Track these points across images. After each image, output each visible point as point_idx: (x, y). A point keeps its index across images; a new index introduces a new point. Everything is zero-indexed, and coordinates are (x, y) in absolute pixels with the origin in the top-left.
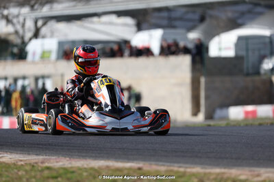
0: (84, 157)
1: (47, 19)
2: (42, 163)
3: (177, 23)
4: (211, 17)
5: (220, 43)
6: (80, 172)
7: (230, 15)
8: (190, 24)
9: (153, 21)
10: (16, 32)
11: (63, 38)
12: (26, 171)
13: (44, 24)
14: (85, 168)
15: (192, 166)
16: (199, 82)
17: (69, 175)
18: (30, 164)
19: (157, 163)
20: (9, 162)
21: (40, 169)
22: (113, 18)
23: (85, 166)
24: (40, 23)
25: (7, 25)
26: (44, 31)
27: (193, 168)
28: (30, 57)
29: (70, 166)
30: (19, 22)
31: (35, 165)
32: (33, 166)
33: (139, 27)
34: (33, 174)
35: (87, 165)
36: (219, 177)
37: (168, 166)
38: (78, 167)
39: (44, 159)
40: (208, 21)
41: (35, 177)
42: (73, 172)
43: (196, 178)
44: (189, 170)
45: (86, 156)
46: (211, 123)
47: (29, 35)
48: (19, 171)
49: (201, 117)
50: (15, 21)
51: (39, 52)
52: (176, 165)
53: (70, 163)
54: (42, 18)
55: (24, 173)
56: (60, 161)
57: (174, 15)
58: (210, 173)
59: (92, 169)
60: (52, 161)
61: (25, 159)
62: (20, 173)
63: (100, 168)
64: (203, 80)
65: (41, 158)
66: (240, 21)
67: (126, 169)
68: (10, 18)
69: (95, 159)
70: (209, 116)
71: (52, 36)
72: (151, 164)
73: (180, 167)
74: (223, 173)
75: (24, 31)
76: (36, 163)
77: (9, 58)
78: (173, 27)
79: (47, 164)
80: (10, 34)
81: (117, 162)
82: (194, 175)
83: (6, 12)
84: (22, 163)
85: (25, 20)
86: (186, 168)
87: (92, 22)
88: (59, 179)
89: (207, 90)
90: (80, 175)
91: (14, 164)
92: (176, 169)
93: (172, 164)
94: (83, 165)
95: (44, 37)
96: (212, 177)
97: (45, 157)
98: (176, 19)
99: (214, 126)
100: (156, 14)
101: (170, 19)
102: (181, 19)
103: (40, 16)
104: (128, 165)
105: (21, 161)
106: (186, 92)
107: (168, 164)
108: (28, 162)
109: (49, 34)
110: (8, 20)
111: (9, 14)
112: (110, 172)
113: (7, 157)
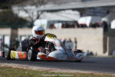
0: (67, 69)
1: (43, 11)
2: (50, 71)
3: (97, 14)
4: (112, 12)
8: (103, 15)
9: (87, 13)
10: (30, 17)
19: (98, 72)
20: (36, 70)
21: (50, 73)
22: (71, 11)
23: (68, 72)
24: (40, 13)
26: (41, 16)
30: (31, 12)
32: (46, 72)
33: (81, 15)
40: (110, 13)
47: (35, 18)
50: (29, 12)
53: (62, 71)
56: (57, 70)
57: (96, 10)
60: (54, 70)
63: (75, 73)
64: (108, 38)
65: (49, 68)
69: (72, 70)
71: (45, 18)
73: (108, 73)
75: (33, 17)
76: (47, 71)
78: (96, 16)
79: (52, 71)
81: (81, 71)
83: (25, 8)
84: (41, 70)
85: (33, 11)
87: (61, 13)
91: (38, 71)
93: (105, 72)
95: (41, 19)
98: (97, 12)
100: (89, 10)
101: (94, 12)
102: (99, 12)
104: (87, 72)
105: (41, 69)
106: (101, 43)
107: (103, 72)
108: (44, 70)
110: (26, 11)
111: (27, 9)
112: (80, 75)
113: (35, 68)
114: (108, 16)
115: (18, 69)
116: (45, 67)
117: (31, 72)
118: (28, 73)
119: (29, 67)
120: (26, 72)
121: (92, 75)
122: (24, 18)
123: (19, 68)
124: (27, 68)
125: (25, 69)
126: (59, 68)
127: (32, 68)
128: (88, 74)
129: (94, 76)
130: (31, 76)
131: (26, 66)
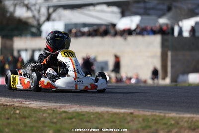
1: (56, 8)
2: (60, 108)
3: (151, 12)
4: (176, 7)
6: (88, 115)
7: (190, 6)
9: (134, 10)
10: (34, 17)
11: (68, 22)
12: (49, 113)
13: (54, 11)
14: (91, 112)
15: (169, 112)
16: (167, 55)
17: (81, 117)
18: (51, 109)
19: (144, 109)
20: (36, 107)
21: (59, 112)
22: (105, 8)
23: (91, 111)
24: (51, 10)
25: (27, 11)
26: (54, 16)
27: (170, 113)
29: (80, 110)
30: (36, 10)
32: (53, 110)
33: (123, 14)
34: (54, 115)
35: (93, 110)
36: (190, 120)
37: (151, 112)
38: (86, 111)
39: (61, 106)
40: (173, 11)
41: (55, 118)
42: (83, 115)
43: (173, 120)
45: (91, 104)
47: (43, 19)
48: (44, 113)
50: (33, 8)
52: (158, 111)
53: (80, 109)
54: (53, 7)
55: (47, 115)
56: (72, 107)
57: (148, 6)
58: (183, 117)
59: (96, 113)
60: (67, 107)
61: (47, 105)
62: (45, 115)
64: (169, 54)
65: (58, 105)
66: (197, 11)
67: (121, 113)
68: (30, 6)
69: (98, 106)
71: (60, 19)
73: (161, 113)
74: (193, 117)
75: (40, 17)
76: (55, 108)
78: (148, 15)
79: (63, 109)
80: (28, 18)
81: (114, 108)
82: (171, 118)
83: (26, 2)
84: (45, 108)
85: (40, 8)
86: (165, 113)
87: (89, 10)
88: (74, 120)
89: (172, 61)
90: (89, 117)
91: (40, 109)
92: (157, 114)
93: (154, 111)
94: (90, 110)
95: (54, 20)
96: (184, 120)
97: (62, 104)
98: (150, 9)
100: (136, 5)
101: (145, 9)
102: (153, 9)
103: (52, 5)
104: (123, 110)
105: (44, 106)
106: (158, 62)
107: (152, 110)
108: (49, 107)
109: (57, 18)
110: (28, 8)
111: (29, 3)
112: (110, 115)
113: (34, 104)
114: (170, 14)
115: (5, 105)
116: (52, 102)
117: (26, 111)
118: (21, 113)
119: (25, 102)
120: (18, 111)
121: (131, 115)
122: (24, 20)
123: (7, 105)
124: (20, 105)
125: (17, 106)
126: (76, 103)
127: (29, 104)
128: (124, 113)
129: (135, 117)
130: (25, 117)
131: (19, 101)
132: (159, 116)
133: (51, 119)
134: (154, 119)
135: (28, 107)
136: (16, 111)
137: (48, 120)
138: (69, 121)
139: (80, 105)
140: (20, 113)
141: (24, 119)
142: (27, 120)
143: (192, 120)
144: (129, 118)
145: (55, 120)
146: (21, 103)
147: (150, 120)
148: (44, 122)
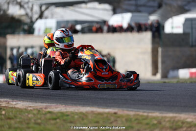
0: (76, 105)
1: (49, 5)
2: (46, 108)
3: (142, 9)
4: (166, 4)
5: (172, 23)
6: (73, 115)
7: (180, 3)
8: (151, 9)
9: (125, 7)
10: (27, 14)
11: (60, 19)
12: (34, 114)
13: (47, 9)
14: (76, 113)
15: (153, 111)
16: (157, 51)
17: (65, 118)
18: (37, 109)
19: (128, 109)
20: (22, 108)
21: (44, 113)
22: (96, 5)
23: (76, 111)
24: (43, 8)
25: (20, 9)
26: (46, 13)
27: (154, 113)
28: (36, 32)
29: (65, 111)
30: (28, 7)
31: (41, 110)
32: (39, 111)
33: (115, 12)
34: (39, 116)
35: (78, 110)
36: (172, 120)
37: (135, 111)
38: (71, 112)
39: (47, 106)
40: (164, 7)
41: (40, 119)
42: (68, 115)
43: (156, 120)
44: (150, 114)
46: (166, 80)
47: (36, 16)
48: (29, 114)
49: (158, 76)
50: (26, 6)
51: (43, 29)
52: (141, 111)
53: (66, 109)
54: (45, 4)
55: (32, 115)
56: (58, 108)
57: (139, 3)
58: (166, 117)
59: (81, 113)
60: (53, 107)
61: (33, 105)
62: (30, 116)
63: (87, 112)
64: (160, 50)
65: (44, 105)
66: (187, 8)
67: (106, 113)
68: (22, 4)
69: (84, 106)
70: (164, 76)
71: (52, 17)
72: (123, 110)
73: (144, 112)
74: (175, 117)
75: (32, 14)
76: (41, 108)
77: (21, 33)
78: (139, 11)
79: (49, 110)
80: (22, 16)
81: (99, 108)
82: (154, 118)
84: (31, 108)
85: (33, 5)
86: (149, 113)
87: (81, 8)
88: (58, 120)
89: (163, 57)
90: (73, 117)
91: (26, 109)
92: (141, 113)
93: (138, 110)
95: (46, 18)
96: (167, 120)
97: (48, 104)
98: (141, 6)
99: (168, 83)
100: (127, 2)
101: (137, 6)
102: (144, 6)
103: (44, 3)
104: (107, 110)
105: (30, 107)
106: (148, 58)
107: (136, 110)
108: (35, 108)
109: (50, 16)
110: (21, 6)
112: (94, 115)
113: (21, 104)
114: (160, 11)
116: (39, 102)
117: (12, 112)
118: (7, 114)
119: (12, 103)
120: (3, 112)
121: (115, 115)
122: (17, 17)
124: (7, 105)
125: (4, 107)
126: (62, 103)
127: (15, 104)
128: (109, 113)
129: (119, 117)
130: (10, 119)
131: (6, 101)
132: (142, 116)
133: (35, 120)
134: (137, 119)
135: (15, 107)
136: (2, 112)
137: (33, 121)
138: (53, 122)
139: (65, 105)
140: (5, 113)
141: (9, 121)
142: (12, 122)
143: (174, 120)
144: (112, 119)
145: (39, 121)
146: (8, 103)
147: (133, 120)
148: (28, 124)
